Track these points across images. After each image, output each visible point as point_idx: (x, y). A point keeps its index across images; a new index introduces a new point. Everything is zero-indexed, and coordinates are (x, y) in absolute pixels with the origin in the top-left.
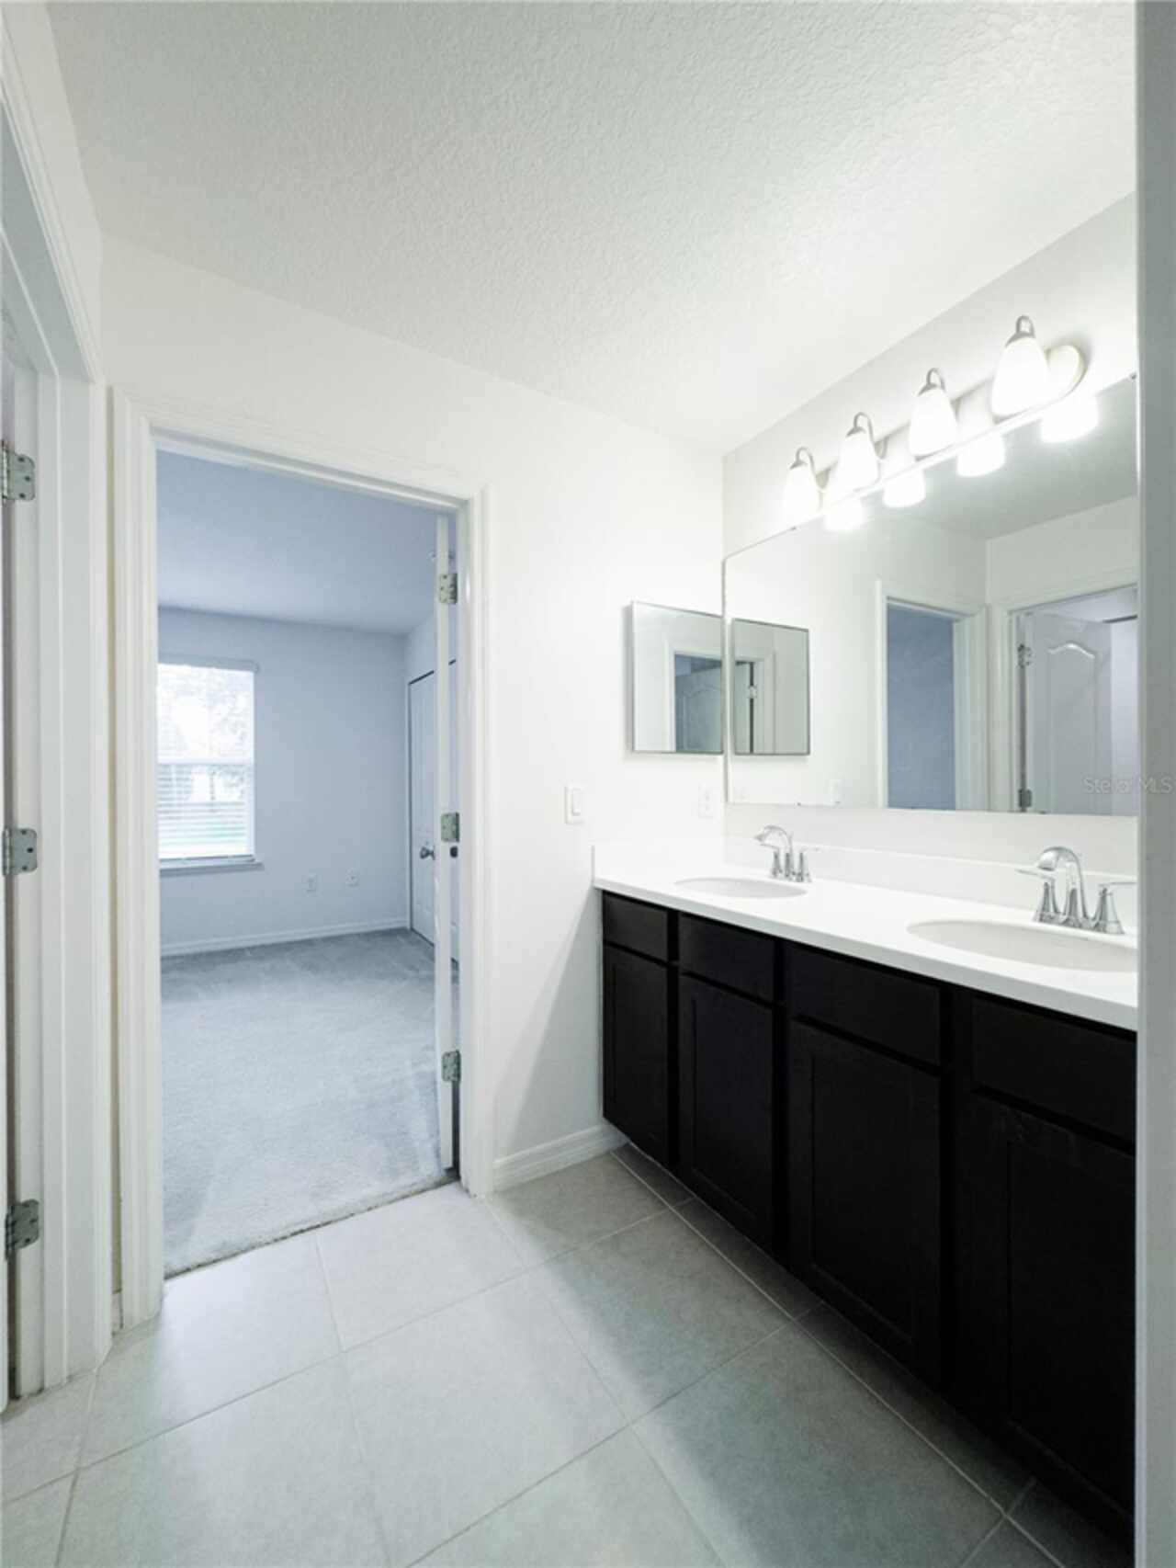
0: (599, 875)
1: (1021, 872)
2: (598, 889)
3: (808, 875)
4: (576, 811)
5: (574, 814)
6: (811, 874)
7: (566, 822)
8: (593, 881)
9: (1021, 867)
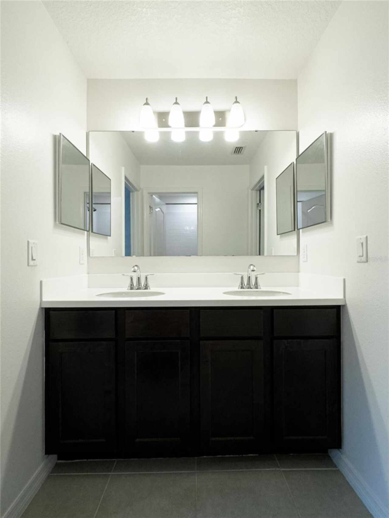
0: (44, 299)
1: (235, 274)
2: (42, 308)
3: (149, 286)
4: (34, 258)
5: (33, 259)
6: (150, 286)
7: (28, 265)
8: (41, 304)
9: (235, 273)
